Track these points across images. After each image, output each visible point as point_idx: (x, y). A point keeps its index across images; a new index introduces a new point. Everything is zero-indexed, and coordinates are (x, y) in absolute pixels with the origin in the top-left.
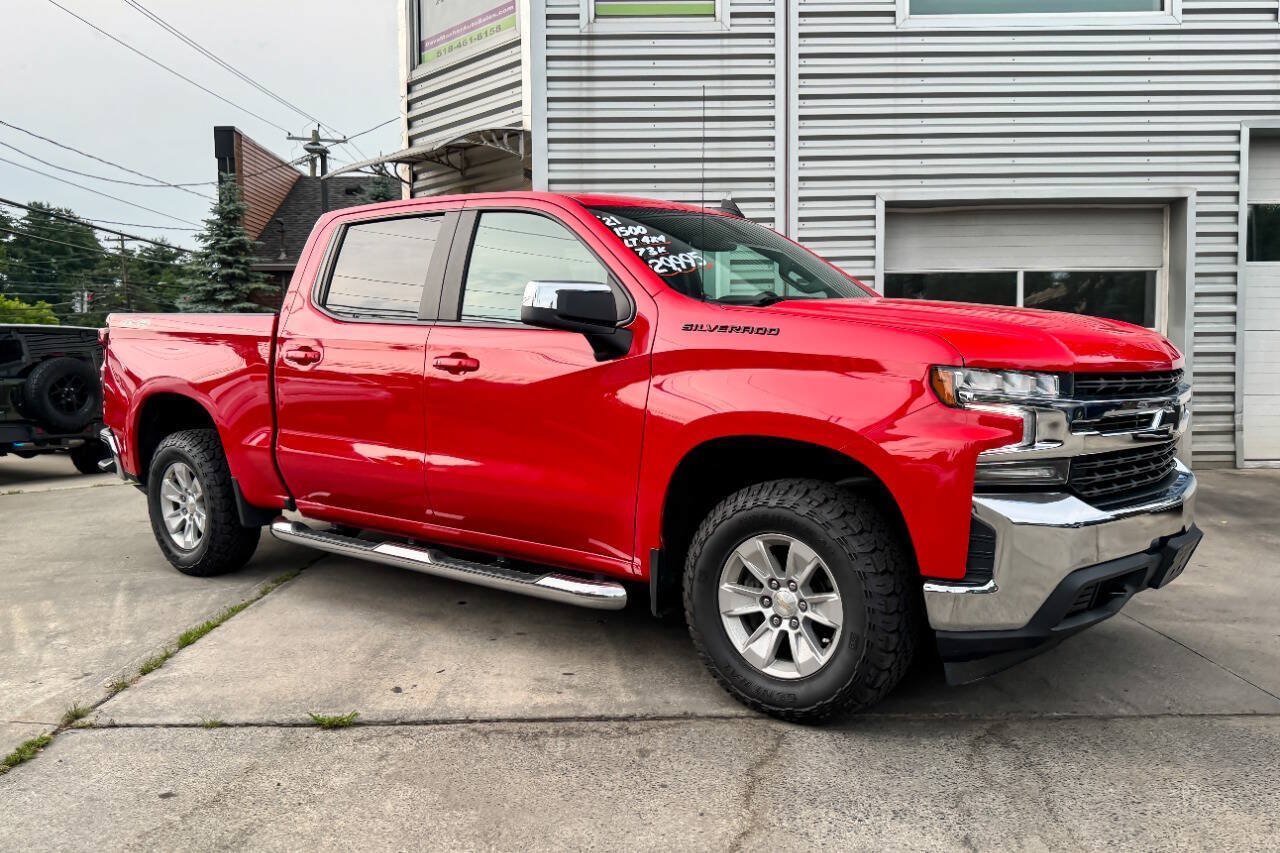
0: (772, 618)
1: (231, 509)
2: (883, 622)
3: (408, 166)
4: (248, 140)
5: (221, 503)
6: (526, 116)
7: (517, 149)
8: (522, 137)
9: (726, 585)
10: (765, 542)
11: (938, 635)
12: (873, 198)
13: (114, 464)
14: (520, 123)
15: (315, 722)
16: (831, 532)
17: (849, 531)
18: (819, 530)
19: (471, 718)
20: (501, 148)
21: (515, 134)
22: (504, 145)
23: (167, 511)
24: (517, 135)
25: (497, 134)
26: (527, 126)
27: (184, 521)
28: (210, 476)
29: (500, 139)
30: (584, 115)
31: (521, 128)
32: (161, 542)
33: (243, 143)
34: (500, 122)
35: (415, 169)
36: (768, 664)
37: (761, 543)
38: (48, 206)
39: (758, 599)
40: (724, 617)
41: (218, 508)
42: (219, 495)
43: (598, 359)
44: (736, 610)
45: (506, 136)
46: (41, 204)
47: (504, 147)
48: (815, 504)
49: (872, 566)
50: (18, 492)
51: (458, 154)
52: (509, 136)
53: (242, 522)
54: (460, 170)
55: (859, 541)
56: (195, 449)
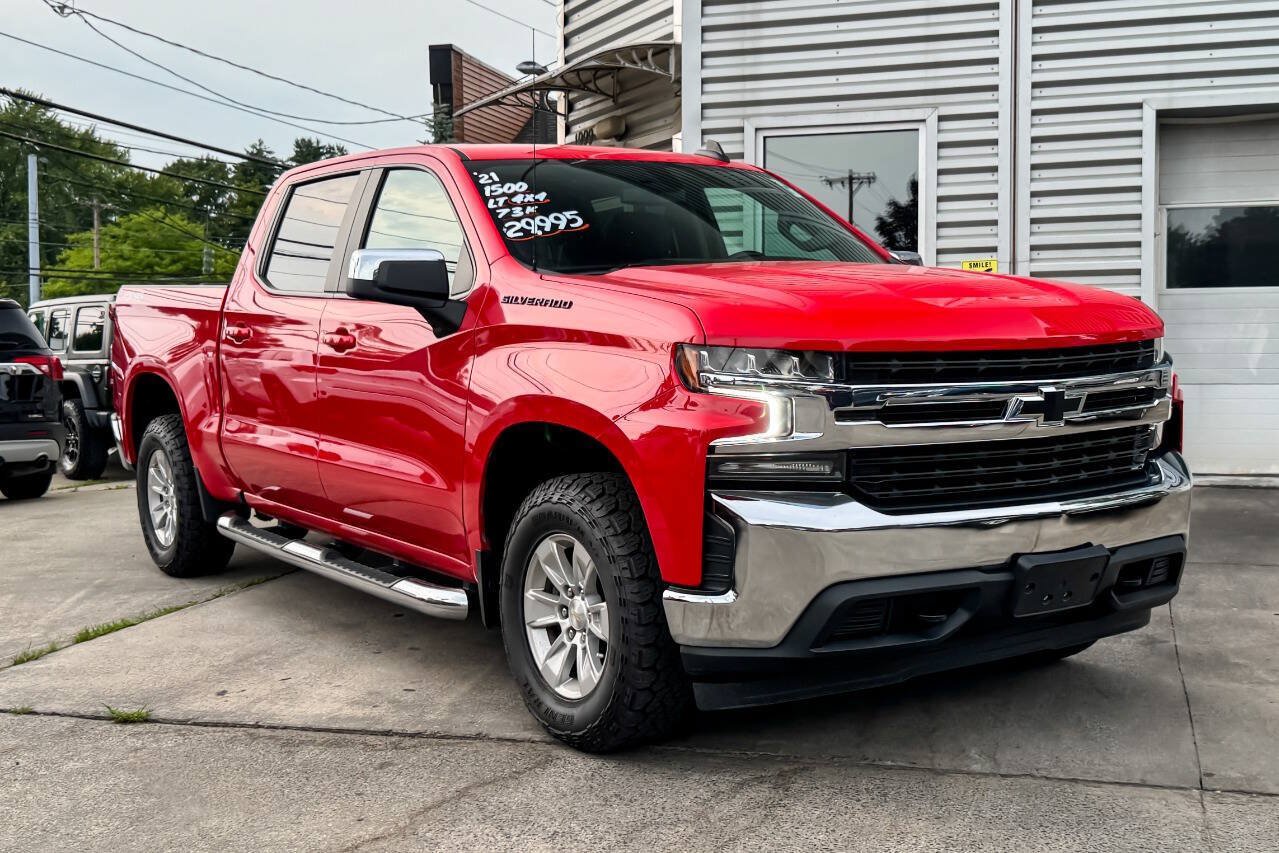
0: (568, 630)
1: (195, 502)
2: (636, 634)
3: (563, 94)
4: (471, 60)
5: (188, 496)
6: (676, 28)
7: (666, 68)
8: (672, 52)
9: (531, 592)
10: (558, 543)
11: (682, 649)
12: (1139, 106)
13: (117, 451)
14: (670, 36)
15: (110, 715)
16: (596, 531)
17: (611, 531)
18: (587, 528)
19: (260, 724)
20: (645, 68)
21: (664, 50)
22: (649, 66)
23: (154, 504)
24: (667, 50)
25: (641, 51)
26: (678, 39)
27: (166, 514)
28: (179, 465)
29: (644, 59)
30: (748, 19)
31: (671, 42)
32: (147, 538)
33: (464, 64)
34: (648, 36)
35: (572, 96)
36: (560, 682)
37: (555, 545)
38: (318, 142)
39: (556, 609)
40: (528, 627)
41: (185, 500)
42: (186, 486)
43: (438, 335)
44: (539, 620)
45: (650, 53)
46: (310, 141)
47: (650, 67)
48: (588, 499)
49: (628, 571)
50: (126, 488)
51: (610, 77)
52: (653, 55)
53: (205, 517)
54: (612, 97)
55: (619, 542)
56: (168, 436)
